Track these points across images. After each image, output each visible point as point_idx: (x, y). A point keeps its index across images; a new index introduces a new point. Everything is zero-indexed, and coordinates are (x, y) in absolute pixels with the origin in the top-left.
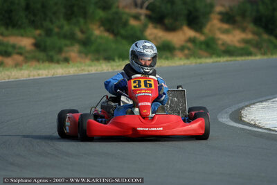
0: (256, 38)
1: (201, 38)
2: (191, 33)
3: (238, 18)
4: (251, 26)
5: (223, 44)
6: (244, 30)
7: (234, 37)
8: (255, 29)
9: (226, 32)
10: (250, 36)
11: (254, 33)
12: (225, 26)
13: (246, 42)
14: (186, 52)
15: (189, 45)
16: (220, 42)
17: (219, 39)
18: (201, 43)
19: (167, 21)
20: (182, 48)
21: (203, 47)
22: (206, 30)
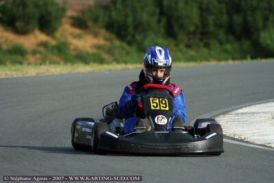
0: (108, 44)
1: (53, 42)
2: (42, 37)
3: (90, 24)
4: (103, 32)
5: (75, 50)
6: (96, 35)
7: (86, 43)
8: (107, 34)
9: (78, 37)
10: (101, 42)
11: (106, 39)
12: (77, 31)
13: (98, 47)
14: (38, 56)
15: (41, 49)
16: (72, 47)
17: (70, 44)
18: (53, 47)
19: (19, 24)
20: (34, 53)
21: (55, 51)
22: (58, 34)
